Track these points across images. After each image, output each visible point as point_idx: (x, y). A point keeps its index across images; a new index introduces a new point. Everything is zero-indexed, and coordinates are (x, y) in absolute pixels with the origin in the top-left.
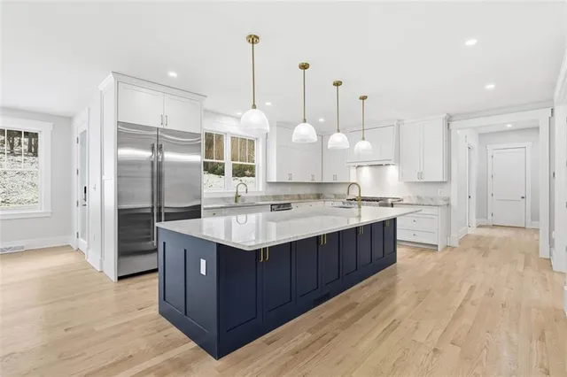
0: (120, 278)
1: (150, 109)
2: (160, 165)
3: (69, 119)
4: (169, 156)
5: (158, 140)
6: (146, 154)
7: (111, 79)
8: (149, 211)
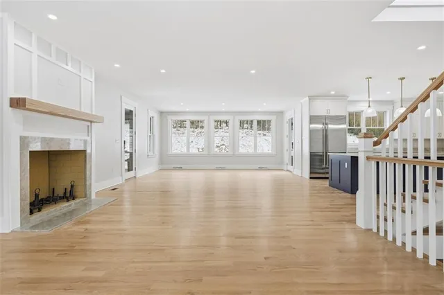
0: (311, 178)
1: (322, 108)
2: (326, 130)
3: (282, 113)
4: (331, 126)
5: (325, 120)
6: (320, 126)
7: (307, 98)
8: (322, 154)
